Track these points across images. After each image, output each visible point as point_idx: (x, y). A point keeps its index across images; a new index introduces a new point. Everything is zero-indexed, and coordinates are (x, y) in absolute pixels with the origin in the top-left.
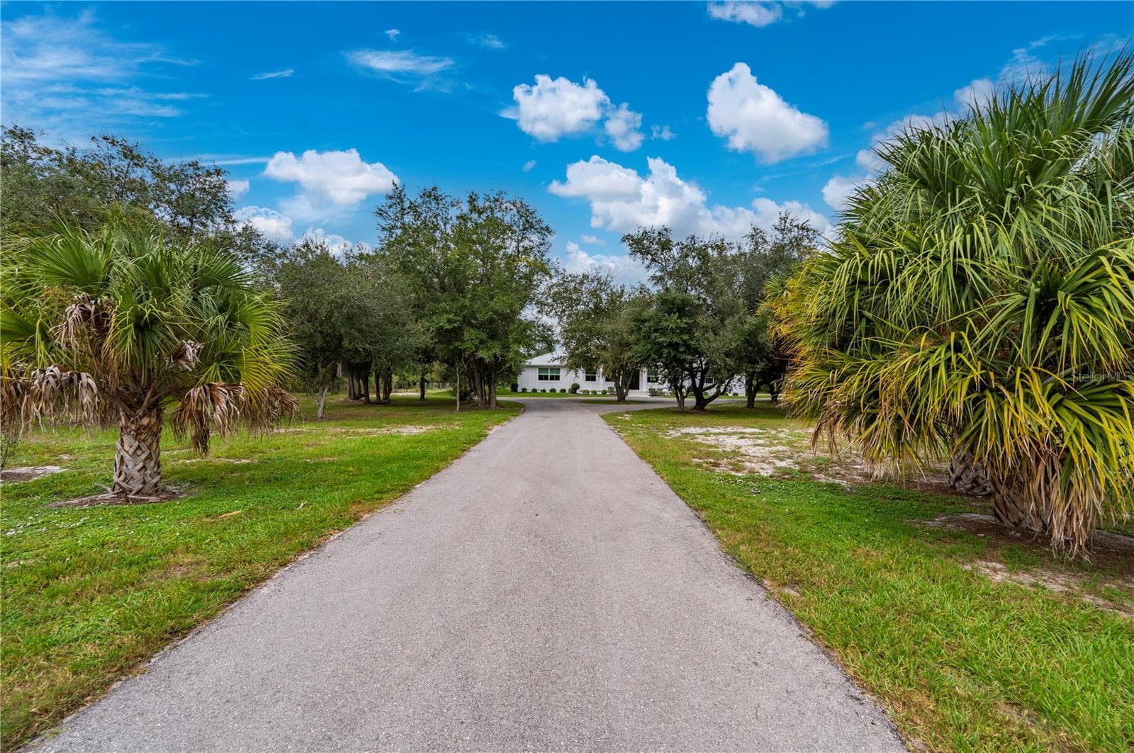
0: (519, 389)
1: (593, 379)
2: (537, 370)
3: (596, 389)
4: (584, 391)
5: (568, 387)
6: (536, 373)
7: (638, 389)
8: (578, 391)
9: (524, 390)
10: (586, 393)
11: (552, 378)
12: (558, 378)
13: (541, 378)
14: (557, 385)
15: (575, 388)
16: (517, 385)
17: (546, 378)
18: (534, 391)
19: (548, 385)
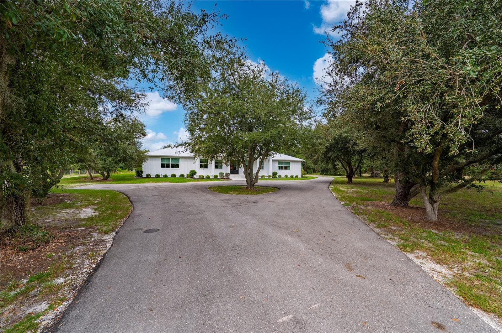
0: (144, 175)
1: (206, 167)
2: (160, 159)
3: (209, 175)
4: (200, 176)
5: (186, 172)
6: (159, 162)
7: (238, 174)
8: (195, 176)
9: (148, 176)
10: (202, 178)
11: (173, 166)
12: (177, 166)
13: (163, 166)
14: (177, 172)
15: (193, 173)
16: (142, 172)
17: (168, 166)
18: (158, 176)
19: (169, 172)
